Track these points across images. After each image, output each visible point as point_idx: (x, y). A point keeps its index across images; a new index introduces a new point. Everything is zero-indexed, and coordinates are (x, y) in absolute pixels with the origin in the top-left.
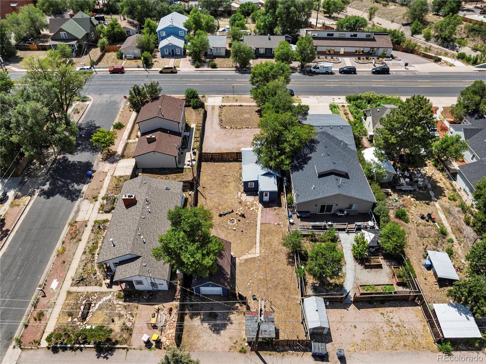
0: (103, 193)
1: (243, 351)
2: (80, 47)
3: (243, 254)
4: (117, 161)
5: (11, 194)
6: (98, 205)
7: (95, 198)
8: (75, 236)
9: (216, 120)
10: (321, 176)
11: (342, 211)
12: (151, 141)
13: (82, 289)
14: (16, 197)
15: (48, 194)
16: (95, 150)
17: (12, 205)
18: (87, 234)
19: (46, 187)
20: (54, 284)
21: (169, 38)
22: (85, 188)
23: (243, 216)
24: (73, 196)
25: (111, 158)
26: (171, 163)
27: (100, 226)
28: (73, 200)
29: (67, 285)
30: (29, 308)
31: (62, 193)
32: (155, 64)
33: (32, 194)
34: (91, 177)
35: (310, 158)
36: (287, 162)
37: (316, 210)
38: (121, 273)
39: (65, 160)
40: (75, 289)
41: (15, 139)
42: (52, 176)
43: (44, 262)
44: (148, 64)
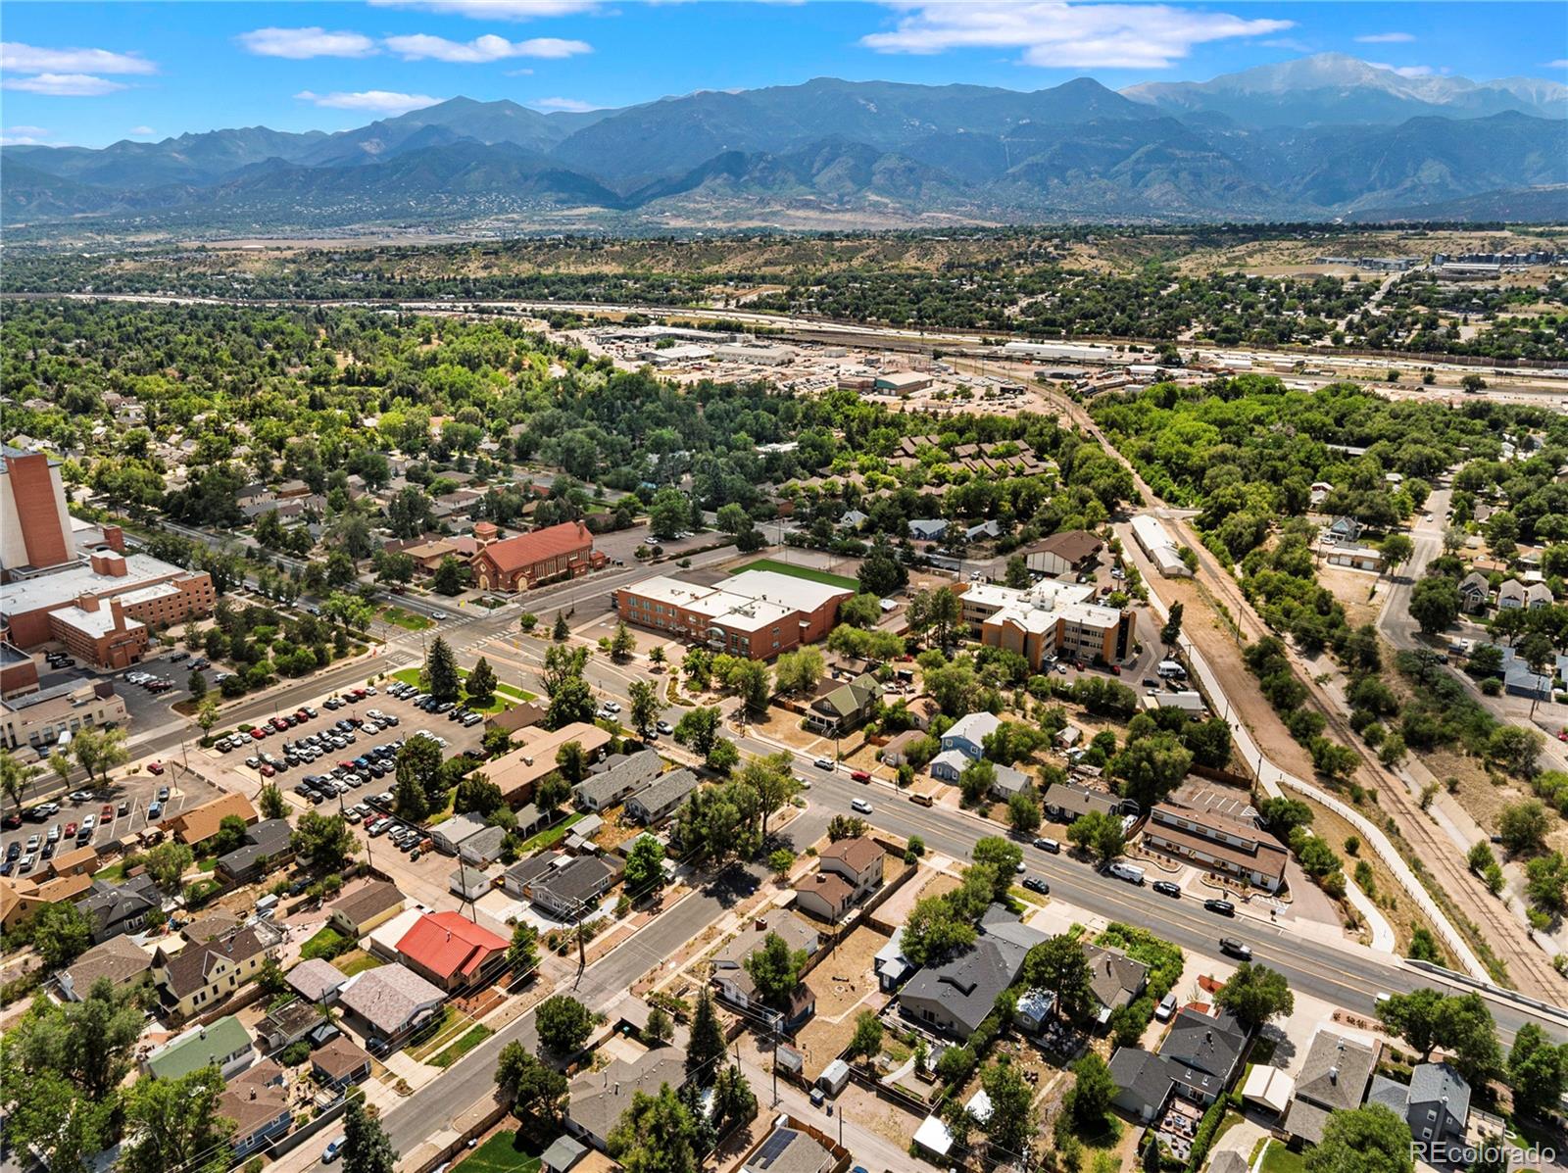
0: (751, 914)
1: (766, 1070)
2: (840, 726)
3: (825, 1015)
4: (784, 888)
5: (679, 880)
6: (740, 922)
7: (742, 915)
8: (707, 938)
9: (918, 887)
10: (942, 980)
11: (941, 1025)
12: (820, 880)
13: (689, 978)
14: (682, 885)
15: (707, 893)
16: (772, 868)
17: (675, 890)
18: (717, 941)
19: (709, 886)
20: (672, 965)
21: (952, 752)
22: (741, 901)
23: (853, 988)
24: (727, 904)
25: (782, 883)
26: (828, 913)
27: (730, 938)
28: (725, 908)
29: (680, 970)
30: (649, 972)
31: (719, 898)
32: (916, 783)
33: (694, 888)
34: (752, 893)
35: (951, 962)
36: (923, 955)
37: (918, 1013)
38: (720, 974)
39: (740, 866)
40: (685, 975)
41: (704, 831)
42: (720, 878)
43: (674, 946)
44: (904, 781)
